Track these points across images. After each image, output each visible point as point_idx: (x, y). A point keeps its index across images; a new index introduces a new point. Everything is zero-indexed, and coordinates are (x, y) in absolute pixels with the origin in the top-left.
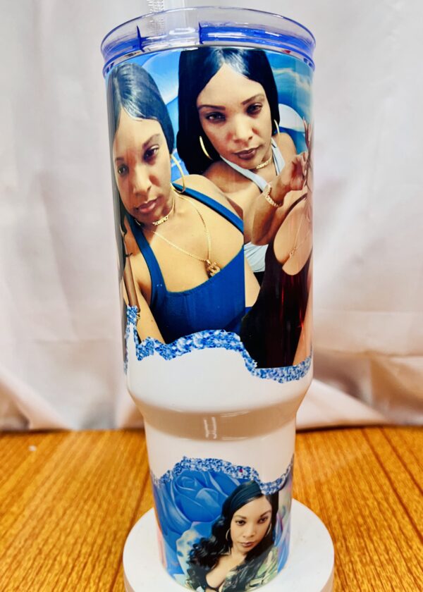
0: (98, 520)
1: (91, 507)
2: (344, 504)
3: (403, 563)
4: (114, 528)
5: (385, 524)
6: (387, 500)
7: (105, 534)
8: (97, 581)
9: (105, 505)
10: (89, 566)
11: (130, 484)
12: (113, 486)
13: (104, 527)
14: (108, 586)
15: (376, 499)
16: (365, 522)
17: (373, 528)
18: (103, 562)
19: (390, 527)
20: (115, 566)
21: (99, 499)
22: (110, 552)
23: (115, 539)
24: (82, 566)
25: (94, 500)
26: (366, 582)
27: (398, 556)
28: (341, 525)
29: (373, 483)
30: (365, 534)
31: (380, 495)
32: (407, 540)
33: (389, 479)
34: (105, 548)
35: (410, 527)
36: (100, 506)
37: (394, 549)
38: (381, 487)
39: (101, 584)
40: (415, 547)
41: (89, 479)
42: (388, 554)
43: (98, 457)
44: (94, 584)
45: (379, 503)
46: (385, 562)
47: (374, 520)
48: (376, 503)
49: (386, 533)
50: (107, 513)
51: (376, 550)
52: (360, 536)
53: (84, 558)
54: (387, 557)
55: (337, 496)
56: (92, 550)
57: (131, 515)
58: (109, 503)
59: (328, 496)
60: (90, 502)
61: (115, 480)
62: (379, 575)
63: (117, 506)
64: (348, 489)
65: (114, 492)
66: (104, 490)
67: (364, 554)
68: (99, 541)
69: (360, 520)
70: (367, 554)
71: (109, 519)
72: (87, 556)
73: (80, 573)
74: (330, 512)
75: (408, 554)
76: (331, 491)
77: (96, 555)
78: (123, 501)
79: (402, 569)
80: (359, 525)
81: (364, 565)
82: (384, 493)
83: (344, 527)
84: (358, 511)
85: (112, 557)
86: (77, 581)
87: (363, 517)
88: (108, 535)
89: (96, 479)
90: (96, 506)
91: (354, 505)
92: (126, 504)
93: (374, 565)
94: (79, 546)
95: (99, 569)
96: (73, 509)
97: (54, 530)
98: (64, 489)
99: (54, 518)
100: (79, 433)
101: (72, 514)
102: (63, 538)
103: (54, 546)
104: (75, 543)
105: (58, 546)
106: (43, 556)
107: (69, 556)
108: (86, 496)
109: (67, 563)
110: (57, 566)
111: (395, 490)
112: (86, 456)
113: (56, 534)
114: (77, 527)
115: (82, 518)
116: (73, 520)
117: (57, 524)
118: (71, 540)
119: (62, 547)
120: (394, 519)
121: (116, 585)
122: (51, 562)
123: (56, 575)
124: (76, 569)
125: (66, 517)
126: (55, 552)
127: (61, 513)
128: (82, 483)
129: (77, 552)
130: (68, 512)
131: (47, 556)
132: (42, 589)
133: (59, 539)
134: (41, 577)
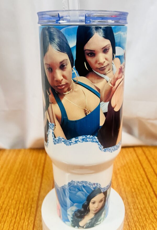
0: (25, 193)
1: (20, 186)
2: (126, 183)
3: (150, 208)
4: (32, 196)
5: (143, 191)
6: (144, 181)
7: (28, 199)
8: (28, 220)
9: (26, 186)
10: (24, 213)
11: (36, 175)
12: (29, 177)
13: (27, 196)
14: (33, 222)
15: (139, 181)
16: (135, 191)
17: (138, 193)
18: (29, 212)
19: (145, 193)
20: (35, 213)
21: (23, 183)
22: (31, 207)
23: (33, 201)
24: (21, 213)
25: (22, 183)
26: (135, 217)
27: (148, 205)
28: (125, 192)
29: (138, 173)
30: (135, 196)
31: (141, 179)
32: (151, 198)
33: (145, 171)
34: (29, 205)
35: (152, 193)
36: (24, 186)
37: (146, 202)
38: (141, 175)
39: (30, 221)
40: (154, 201)
41: (18, 173)
42: (144, 204)
43: (20, 163)
44: (27, 221)
45: (141, 182)
46: (143, 208)
47: (139, 190)
48: (139, 182)
49: (143, 196)
50: (28, 189)
51: (139, 203)
52: (133, 197)
53: (21, 210)
54: (143, 206)
55: (124, 180)
56: (24, 206)
57: (38, 190)
58: (28, 184)
59: (120, 180)
60: (20, 184)
61: (29, 174)
62: (140, 214)
63: (32, 186)
64: (128, 177)
65: (29, 179)
66: (25, 178)
67: (135, 205)
68: (26, 202)
69: (133, 190)
70: (136, 205)
71: (29, 192)
72: (22, 209)
73: (20, 217)
74: (121, 187)
75: (152, 204)
76: (121, 177)
77: (26, 209)
78: (34, 184)
79: (150, 211)
80: (132, 192)
81: (135, 209)
82: (143, 178)
83: (127, 193)
84: (132, 186)
85: (33, 209)
86: (19, 220)
87: (134, 189)
88: (30, 199)
89: (21, 173)
90: (23, 186)
91: (131, 184)
92: (36, 185)
93: (139, 209)
94: (18, 205)
95: (28, 215)
96: (13, 188)
97: (6, 198)
98: (7, 179)
99: (5, 192)
100: (10, 150)
101: (13, 190)
102: (10, 201)
103: (7, 205)
104: (16, 203)
105: (9, 204)
106: (3, 209)
107: (14, 209)
108: (17, 182)
109: (14, 212)
110: (10, 214)
111: (147, 176)
112: (15, 162)
113: (7, 200)
114: (16, 196)
115: (17, 192)
116: (13, 193)
117: (7, 195)
118: (14, 202)
119: (11, 205)
120: (146, 189)
121: (36, 221)
122: (7, 212)
123: (10, 218)
124: (18, 215)
125: (10, 192)
126: (8, 208)
127: (8, 189)
128: (15, 175)
129: (17, 207)
130: (11, 189)
131: (5, 209)
132: (5, 224)
133: (9, 201)
134: (4, 219)
